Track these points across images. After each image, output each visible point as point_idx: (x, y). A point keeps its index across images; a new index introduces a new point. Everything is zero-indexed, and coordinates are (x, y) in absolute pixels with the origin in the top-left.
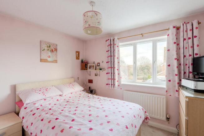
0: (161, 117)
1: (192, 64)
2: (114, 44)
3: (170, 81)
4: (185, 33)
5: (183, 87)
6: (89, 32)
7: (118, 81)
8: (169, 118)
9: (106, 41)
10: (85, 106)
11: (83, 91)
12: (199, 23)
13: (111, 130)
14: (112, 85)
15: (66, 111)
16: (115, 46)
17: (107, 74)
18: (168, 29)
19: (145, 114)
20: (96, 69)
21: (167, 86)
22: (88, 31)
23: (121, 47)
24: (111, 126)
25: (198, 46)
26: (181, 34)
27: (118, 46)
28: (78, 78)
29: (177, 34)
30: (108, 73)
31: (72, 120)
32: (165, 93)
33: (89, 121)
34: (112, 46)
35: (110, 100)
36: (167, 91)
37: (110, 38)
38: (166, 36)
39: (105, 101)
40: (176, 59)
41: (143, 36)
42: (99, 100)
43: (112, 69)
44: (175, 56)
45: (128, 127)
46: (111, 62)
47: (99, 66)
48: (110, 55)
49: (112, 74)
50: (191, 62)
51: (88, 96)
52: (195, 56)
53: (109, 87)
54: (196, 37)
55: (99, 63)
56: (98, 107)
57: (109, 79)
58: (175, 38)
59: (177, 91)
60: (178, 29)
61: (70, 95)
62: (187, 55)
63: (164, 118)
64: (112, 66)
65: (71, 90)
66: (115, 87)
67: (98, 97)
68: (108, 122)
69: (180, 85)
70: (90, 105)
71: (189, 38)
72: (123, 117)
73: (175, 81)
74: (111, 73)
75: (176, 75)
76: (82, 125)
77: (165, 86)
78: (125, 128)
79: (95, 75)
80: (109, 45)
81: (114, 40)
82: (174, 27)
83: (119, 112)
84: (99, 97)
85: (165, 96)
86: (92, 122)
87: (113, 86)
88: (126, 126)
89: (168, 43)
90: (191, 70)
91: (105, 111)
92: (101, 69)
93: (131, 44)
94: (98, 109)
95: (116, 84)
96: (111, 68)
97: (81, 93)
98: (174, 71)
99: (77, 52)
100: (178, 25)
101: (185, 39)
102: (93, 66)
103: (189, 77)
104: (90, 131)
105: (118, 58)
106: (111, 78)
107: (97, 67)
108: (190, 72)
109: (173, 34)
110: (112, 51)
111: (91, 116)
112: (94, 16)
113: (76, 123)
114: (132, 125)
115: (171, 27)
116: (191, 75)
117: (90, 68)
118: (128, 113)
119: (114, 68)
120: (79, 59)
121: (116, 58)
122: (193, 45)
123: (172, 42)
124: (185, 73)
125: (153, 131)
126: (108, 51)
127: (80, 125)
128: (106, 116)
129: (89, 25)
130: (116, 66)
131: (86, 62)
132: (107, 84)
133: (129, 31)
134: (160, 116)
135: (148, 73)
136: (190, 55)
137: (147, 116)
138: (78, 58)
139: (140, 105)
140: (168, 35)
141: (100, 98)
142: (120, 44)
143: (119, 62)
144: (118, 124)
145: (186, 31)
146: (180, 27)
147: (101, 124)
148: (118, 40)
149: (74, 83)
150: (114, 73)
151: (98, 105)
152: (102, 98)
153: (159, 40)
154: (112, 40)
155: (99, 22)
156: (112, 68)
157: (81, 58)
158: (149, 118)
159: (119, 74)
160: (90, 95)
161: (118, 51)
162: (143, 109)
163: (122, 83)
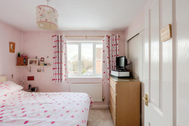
0: (100, 100)
1: (116, 61)
2: (62, 41)
3: (104, 73)
4: (113, 41)
5: (112, 76)
6: (42, 26)
7: (65, 76)
8: (104, 99)
9: (53, 36)
10: (34, 105)
11: (22, 90)
12: (119, 37)
13: (73, 117)
14: (59, 79)
15: (9, 117)
16: (62, 43)
17: (53, 69)
18: (104, 37)
19: (90, 100)
20: (39, 65)
21: (103, 76)
22: (41, 24)
23: (68, 44)
24: (71, 114)
25: (118, 50)
26: (111, 41)
27: (65, 43)
28: (12, 75)
29: (109, 41)
30: (55, 68)
31: (24, 123)
32: (102, 82)
33: (47, 117)
34: (59, 42)
35: (60, 94)
36: (103, 80)
37: (57, 34)
38: (102, 41)
39: (55, 96)
40: (108, 58)
41: (87, 38)
42: (47, 96)
43: (60, 65)
44: (108, 56)
45: (84, 111)
46: (58, 57)
47: (43, 61)
48: (57, 51)
49: (60, 70)
50: (115, 60)
51: (32, 95)
52: (117, 56)
53: (56, 82)
54: (117, 44)
55: (43, 58)
56: (51, 102)
57: (56, 74)
58: (107, 43)
59: (108, 79)
60: (109, 37)
61: (4, 98)
62: (114, 55)
63: (101, 100)
64: (60, 61)
65: (6, 91)
66: (63, 82)
67: (45, 94)
68: (68, 112)
69: (110, 75)
70: (41, 102)
71: (115, 45)
72: (78, 104)
73: (107, 73)
74: (59, 68)
75: (108, 68)
76: (41, 122)
77: (101, 77)
78: (82, 112)
79: (38, 71)
80: (56, 41)
81: (61, 37)
82: (107, 36)
83: (74, 101)
84: (47, 93)
85: (101, 84)
86: (51, 117)
87: (60, 81)
88: (82, 110)
89: (103, 46)
90: (115, 65)
91: (60, 104)
92: (45, 65)
93: (77, 43)
94: (51, 105)
95: (64, 78)
96: (58, 63)
97: (20, 93)
98: (107, 66)
99: (10, 43)
100: (109, 35)
101: (112, 45)
102: (36, 62)
103: (114, 69)
104: (52, 124)
105: (65, 54)
106: (58, 73)
107: (41, 62)
108: (115, 66)
109: (106, 40)
110: (59, 47)
111: (47, 112)
112: (52, 12)
113: (32, 123)
114: (85, 109)
115: (105, 36)
116: (115, 68)
117: (30, 63)
118: (81, 101)
119: (61, 63)
120: (14, 52)
121: (63, 54)
122: (116, 49)
123: (106, 46)
124: (112, 67)
125: (95, 112)
126: (55, 46)
127: (38, 123)
128: (63, 108)
129: (46, 20)
130: (63, 61)
131: (25, 57)
132: (53, 80)
133: (75, 31)
134: (97, 99)
135: (83, 68)
136: (115, 56)
137: (92, 100)
138: (12, 50)
139: (87, 93)
140: (104, 41)
141: (49, 94)
142: (67, 41)
143: (66, 58)
144: (76, 111)
145: (113, 40)
146: (110, 37)
147: (62, 115)
148: (65, 38)
149: (8, 83)
150: (61, 68)
151: (49, 100)
152: (50, 93)
153: (97, 43)
154: (59, 37)
155: (56, 20)
156: (60, 63)
157: (17, 51)
158: (93, 102)
159: (66, 69)
160: (33, 93)
161: (66, 48)
162: (89, 96)
163: (69, 77)
